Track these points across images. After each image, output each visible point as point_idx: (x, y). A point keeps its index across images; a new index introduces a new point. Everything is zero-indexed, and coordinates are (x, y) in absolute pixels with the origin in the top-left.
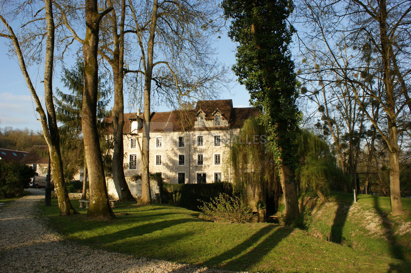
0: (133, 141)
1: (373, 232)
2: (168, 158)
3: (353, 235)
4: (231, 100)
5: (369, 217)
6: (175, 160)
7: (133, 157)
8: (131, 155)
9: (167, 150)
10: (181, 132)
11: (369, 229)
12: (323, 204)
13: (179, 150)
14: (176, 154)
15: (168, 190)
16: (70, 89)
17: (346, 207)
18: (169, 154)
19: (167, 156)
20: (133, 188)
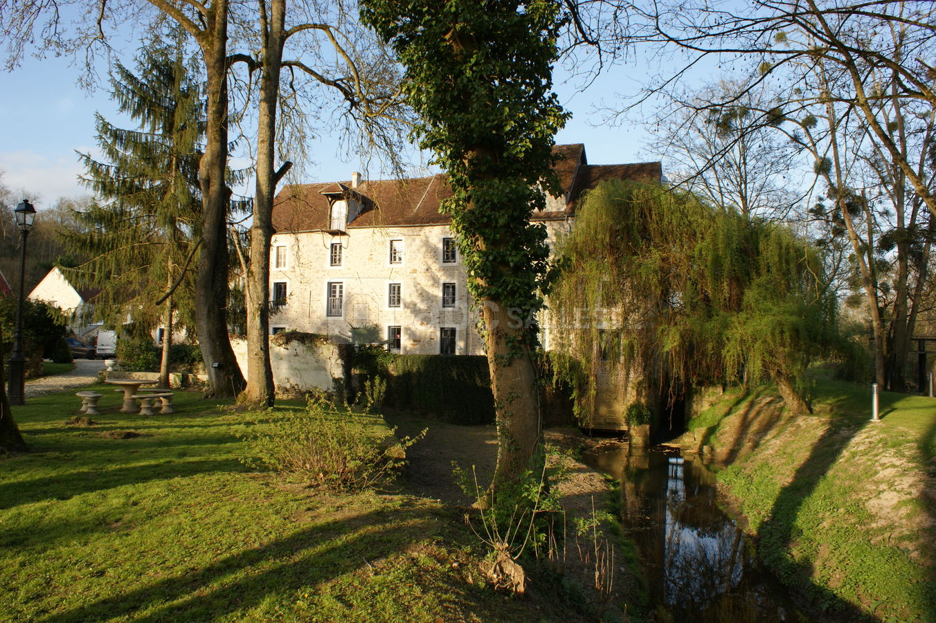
0: (336, 249)
1: (882, 523)
2: (417, 291)
3: (826, 524)
4: (582, 146)
5: (889, 472)
6: (433, 296)
7: (335, 287)
8: (330, 284)
9: (415, 271)
10: (448, 227)
11: (874, 511)
12: (792, 419)
13: (445, 269)
14: (435, 281)
15: (390, 369)
16: (133, 116)
17: (844, 432)
18: (419, 281)
19: (415, 286)
20: (281, 362)
